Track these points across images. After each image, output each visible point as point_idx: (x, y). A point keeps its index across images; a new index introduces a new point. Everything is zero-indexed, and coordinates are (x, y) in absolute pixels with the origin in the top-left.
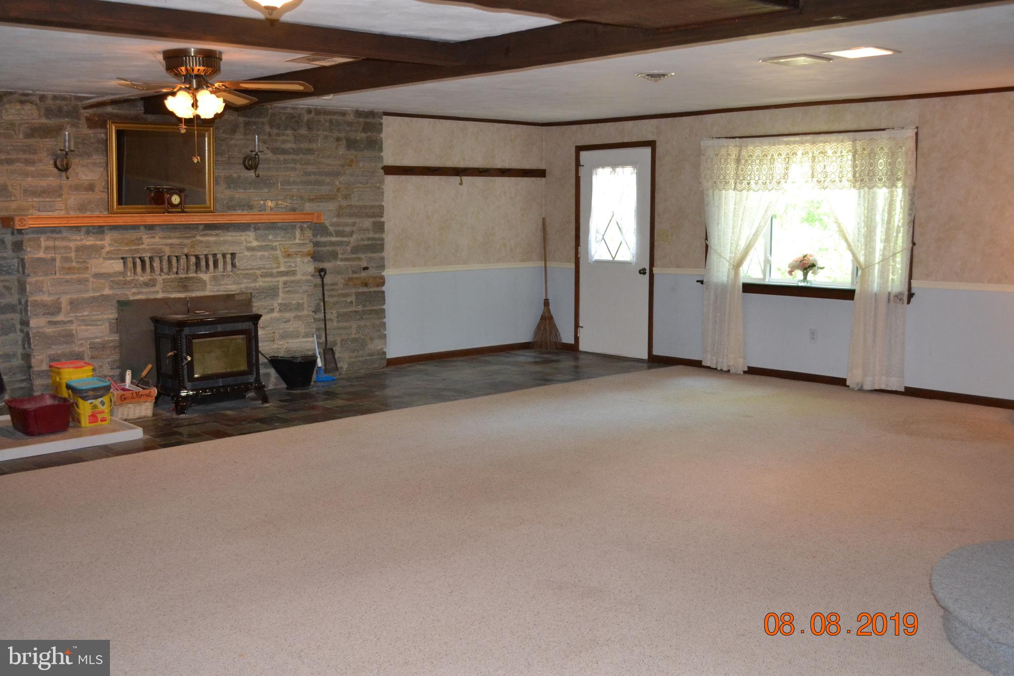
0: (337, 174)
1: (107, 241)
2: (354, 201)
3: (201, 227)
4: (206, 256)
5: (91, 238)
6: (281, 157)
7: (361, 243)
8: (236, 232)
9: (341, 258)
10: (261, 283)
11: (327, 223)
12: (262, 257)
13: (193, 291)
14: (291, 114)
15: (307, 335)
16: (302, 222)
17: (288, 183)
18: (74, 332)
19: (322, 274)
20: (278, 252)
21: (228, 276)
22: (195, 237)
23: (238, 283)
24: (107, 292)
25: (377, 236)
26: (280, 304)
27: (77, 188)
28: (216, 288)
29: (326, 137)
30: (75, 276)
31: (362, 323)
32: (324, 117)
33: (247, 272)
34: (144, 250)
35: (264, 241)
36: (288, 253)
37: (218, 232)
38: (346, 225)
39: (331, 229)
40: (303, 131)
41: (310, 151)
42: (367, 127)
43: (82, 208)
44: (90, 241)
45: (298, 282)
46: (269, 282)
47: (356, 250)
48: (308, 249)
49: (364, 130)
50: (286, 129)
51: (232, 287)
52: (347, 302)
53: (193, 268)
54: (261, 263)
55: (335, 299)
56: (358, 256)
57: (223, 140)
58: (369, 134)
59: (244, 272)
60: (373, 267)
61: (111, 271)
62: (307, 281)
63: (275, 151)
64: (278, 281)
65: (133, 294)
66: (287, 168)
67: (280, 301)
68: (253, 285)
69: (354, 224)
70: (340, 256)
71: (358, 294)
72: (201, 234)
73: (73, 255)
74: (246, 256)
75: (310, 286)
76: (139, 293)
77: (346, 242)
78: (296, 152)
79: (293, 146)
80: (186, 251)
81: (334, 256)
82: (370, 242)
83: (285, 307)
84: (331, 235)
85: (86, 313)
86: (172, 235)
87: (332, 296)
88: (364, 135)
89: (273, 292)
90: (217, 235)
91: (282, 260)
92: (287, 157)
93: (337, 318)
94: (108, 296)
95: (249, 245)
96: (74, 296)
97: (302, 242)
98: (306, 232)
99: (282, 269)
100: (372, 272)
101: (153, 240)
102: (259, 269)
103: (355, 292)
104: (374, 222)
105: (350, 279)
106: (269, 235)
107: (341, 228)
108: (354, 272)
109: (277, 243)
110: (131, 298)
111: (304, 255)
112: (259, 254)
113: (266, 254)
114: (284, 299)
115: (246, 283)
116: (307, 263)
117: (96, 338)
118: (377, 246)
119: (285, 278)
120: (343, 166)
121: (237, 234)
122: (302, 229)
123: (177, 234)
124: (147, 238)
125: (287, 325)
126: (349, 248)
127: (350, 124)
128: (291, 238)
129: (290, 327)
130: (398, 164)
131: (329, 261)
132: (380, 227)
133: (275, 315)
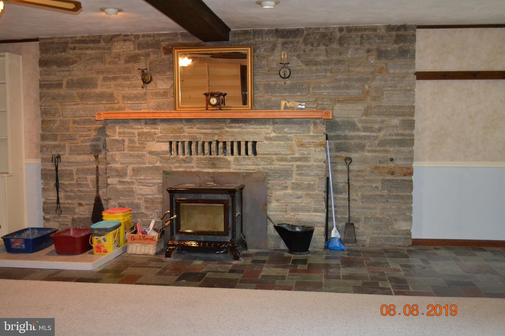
0: (367, 80)
1: (159, 130)
2: (385, 102)
3: (229, 121)
4: (232, 143)
5: (147, 127)
6: (314, 68)
7: (389, 138)
8: (257, 125)
9: (368, 150)
10: (277, 165)
11: (356, 120)
12: (279, 146)
13: (220, 168)
14: (323, 33)
15: (316, 211)
16: (316, 118)
17: (320, 88)
18: (134, 189)
19: (348, 162)
20: (294, 142)
21: (249, 159)
22: (223, 128)
23: (257, 165)
24: (158, 164)
25: (407, 132)
26: (293, 183)
27: (156, 94)
28: (238, 167)
29: (357, 50)
30: (136, 153)
31: (388, 206)
32: (355, 33)
33: (265, 156)
34: (185, 136)
35: (280, 133)
36: (301, 143)
37: (240, 125)
38: (375, 122)
39: (359, 125)
40: (335, 46)
41: (339, 62)
42: (399, 39)
43: (159, 107)
44: (147, 129)
45: (309, 167)
46: (283, 165)
47: (382, 143)
48: (320, 141)
49: (396, 42)
50: (319, 45)
51: (251, 167)
52: (372, 187)
53: (221, 151)
54: (277, 150)
55: (359, 184)
56: (386, 149)
57: (264, 57)
58: (402, 44)
59: (262, 156)
60: (400, 159)
61: (159, 150)
62: (318, 166)
63: (308, 63)
64: (293, 165)
65: (175, 167)
66: (319, 76)
67: (293, 181)
68: (269, 167)
69: (382, 122)
70: (367, 148)
71: (383, 181)
72: (228, 126)
73: (136, 139)
74: (265, 144)
75: (322, 171)
76: (180, 167)
77: (373, 136)
78: (327, 63)
79: (325, 58)
80: (216, 138)
81: (362, 147)
82: (399, 138)
83: (297, 186)
84: (358, 130)
85: (142, 178)
86: (205, 126)
87: (358, 181)
88: (396, 46)
89: (287, 173)
90: (240, 127)
91: (296, 148)
92: (319, 67)
93: (362, 199)
94: (158, 167)
95: (268, 135)
96: (136, 166)
97: (316, 134)
98: (319, 127)
99: (297, 155)
100: (400, 163)
101: (191, 130)
102: (276, 154)
103: (382, 180)
104: (403, 120)
105: (376, 168)
106: (285, 128)
107: (369, 125)
108: (380, 162)
109: (292, 135)
110: (174, 170)
111: (317, 145)
112: (276, 143)
113: (282, 143)
114: (296, 179)
115: (264, 165)
116: (319, 151)
117: (148, 195)
118: (410, 142)
119: (299, 163)
120: (373, 73)
121: (258, 127)
122: (315, 124)
123: (209, 126)
124: (188, 128)
125: (299, 201)
126: (377, 142)
127: (381, 38)
128: (304, 131)
129: (304, 201)
130: (438, 69)
131: (357, 152)
132: (411, 125)
133: (289, 191)
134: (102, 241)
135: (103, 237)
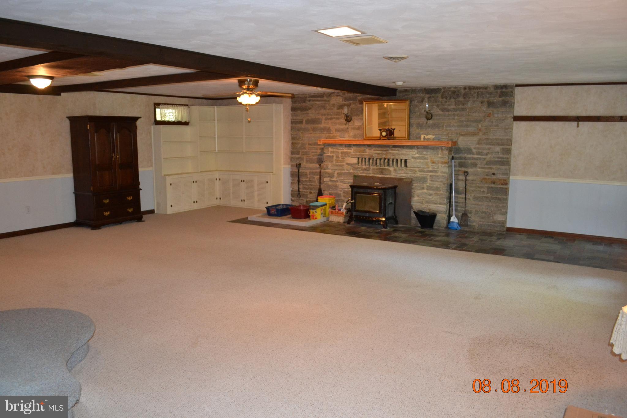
0: (481, 121)
1: (352, 150)
2: (491, 136)
3: (391, 146)
4: (393, 160)
5: (346, 149)
6: (447, 113)
7: (493, 159)
8: (408, 149)
9: (479, 167)
10: (418, 174)
11: (472, 147)
12: (420, 162)
13: (386, 175)
14: (453, 91)
15: (441, 204)
16: (442, 146)
17: (449, 126)
18: (338, 185)
19: (466, 174)
20: (429, 160)
21: (402, 170)
22: (388, 151)
23: (407, 174)
24: (351, 171)
25: (505, 156)
26: (427, 186)
27: (354, 129)
28: (395, 174)
29: (474, 102)
30: (339, 164)
31: (490, 204)
32: (473, 91)
33: (411, 168)
34: (366, 155)
35: (421, 155)
36: (433, 161)
37: (398, 149)
38: (484, 149)
39: (474, 151)
40: (461, 99)
41: (463, 109)
42: (502, 95)
43: (355, 136)
44: (346, 150)
45: (437, 176)
46: (422, 174)
47: (488, 163)
48: (445, 160)
49: (500, 96)
50: (450, 99)
51: (403, 175)
52: (480, 191)
53: (386, 164)
54: (418, 165)
55: (472, 189)
56: (490, 166)
57: (417, 106)
58: (504, 98)
59: (410, 169)
60: (500, 174)
61: (352, 162)
62: (443, 176)
63: (443, 110)
64: (428, 175)
65: (360, 173)
66: (450, 118)
67: (428, 184)
68: (413, 175)
69: (489, 149)
70: (479, 165)
71: (488, 188)
72: (391, 149)
73: (340, 155)
74: (412, 161)
75: (445, 179)
76: (363, 173)
77: (483, 158)
78: (455, 110)
79: (454, 107)
80: (384, 156)
81: (475, 165)
82: (500, 160)
83: (429, 188)
84: (473, 154)
85: (342, 178)
86: (378, 149)
87: (471, 187)
88: (500, 99)
89: (424, 180)
90: (398, 150)
91: (430, 164)
92: (450, 113)
93: (474, 198)
94: (351, 172)
95: (414, 156)
96: (339, 171)
97: (442, 156)
98: (444, 151)
99: (431, 169)
100: (500, 176)
101: (371, 151)
102: (418, 167)
103: (487, 187)
104: (503, 148)
105: (484, 179)
106: (424, 152)
107: (480, 151)
108: (487, 175)
109: (428, 156)
110: (360, 174)
111: (442, 163)
112: (418, 160)
113: (422, 161)
114: (430, 184)
115: (411, 174)
116: (443, 167)
117: (345, 189)
118: (507, 163)
119: (431, 174)
120: (484, 117)
121: (408, 150)
122: (442, 149)
123: (380, 149)
124: (368, 150)
125: (431, 197)
126: (485, 162)
127: (490, 93)
128: (435, 154)
129: (434, 198)
130: (530, 115)
131: (472, 168)
132: (508, 151)
133: (425, 191)
134: (315, 213)
135: (315, 210)
